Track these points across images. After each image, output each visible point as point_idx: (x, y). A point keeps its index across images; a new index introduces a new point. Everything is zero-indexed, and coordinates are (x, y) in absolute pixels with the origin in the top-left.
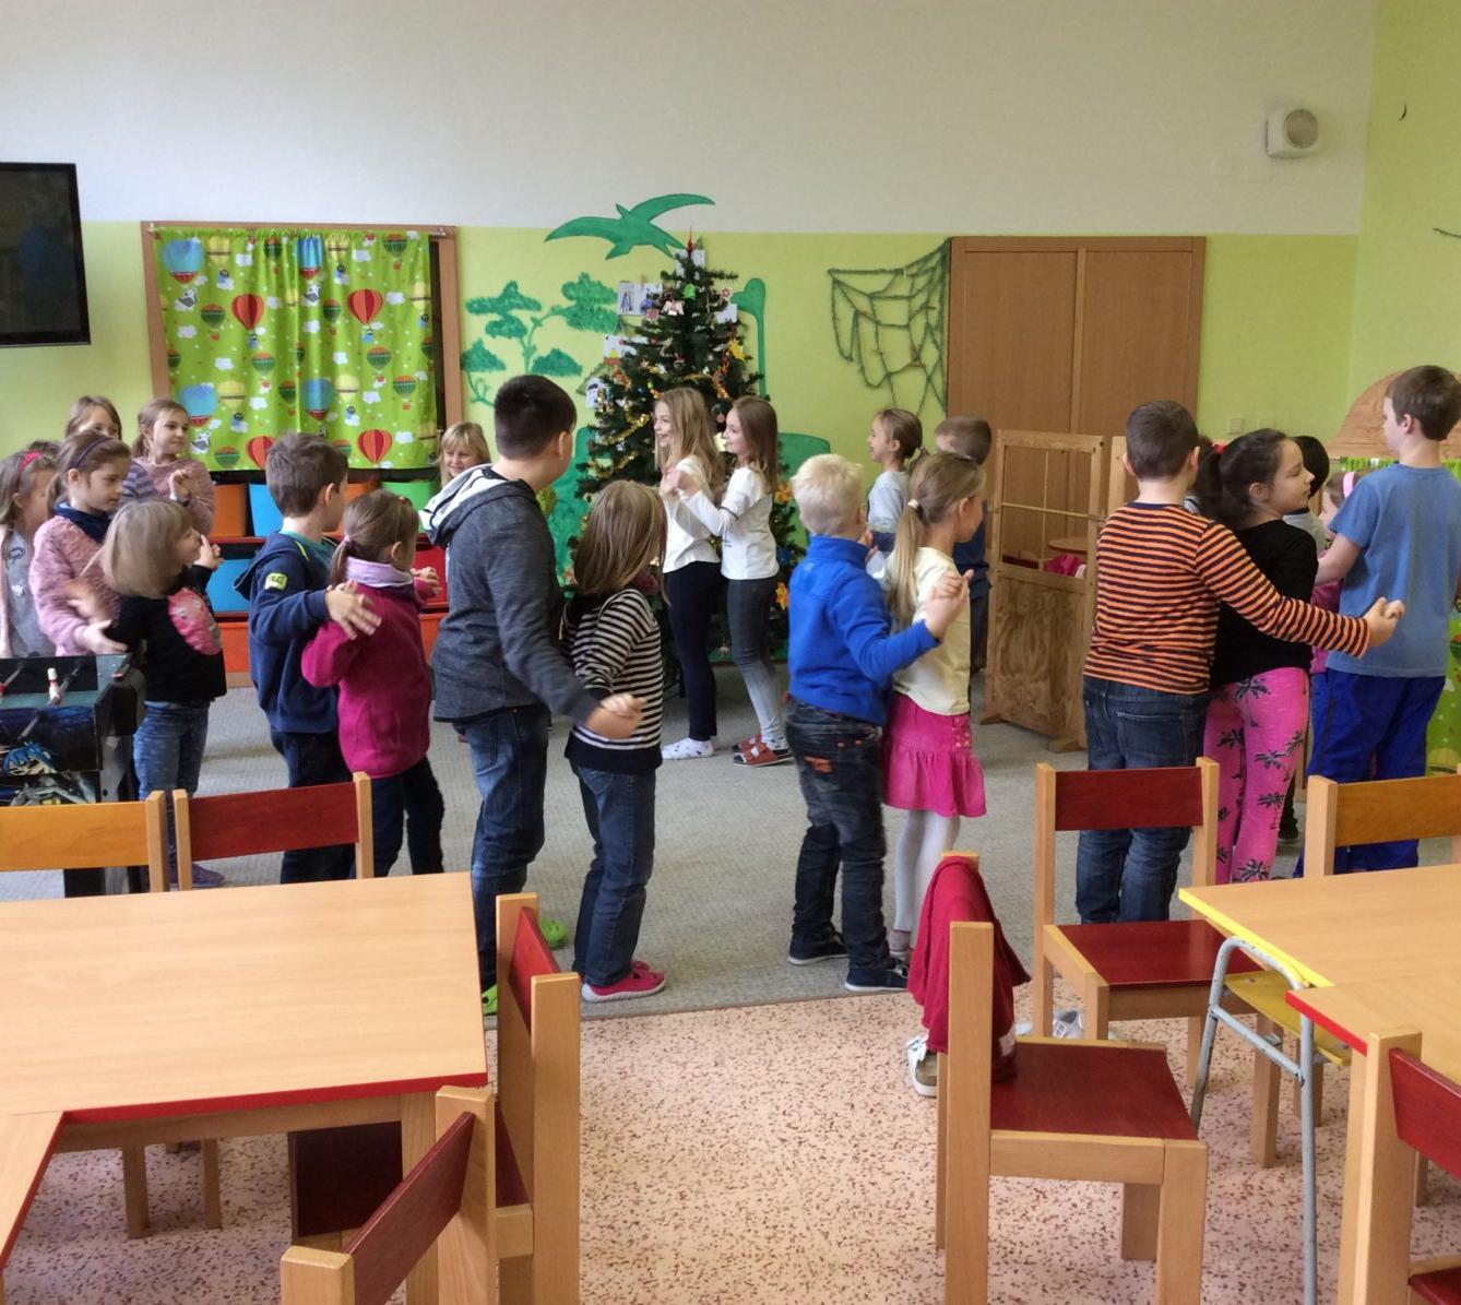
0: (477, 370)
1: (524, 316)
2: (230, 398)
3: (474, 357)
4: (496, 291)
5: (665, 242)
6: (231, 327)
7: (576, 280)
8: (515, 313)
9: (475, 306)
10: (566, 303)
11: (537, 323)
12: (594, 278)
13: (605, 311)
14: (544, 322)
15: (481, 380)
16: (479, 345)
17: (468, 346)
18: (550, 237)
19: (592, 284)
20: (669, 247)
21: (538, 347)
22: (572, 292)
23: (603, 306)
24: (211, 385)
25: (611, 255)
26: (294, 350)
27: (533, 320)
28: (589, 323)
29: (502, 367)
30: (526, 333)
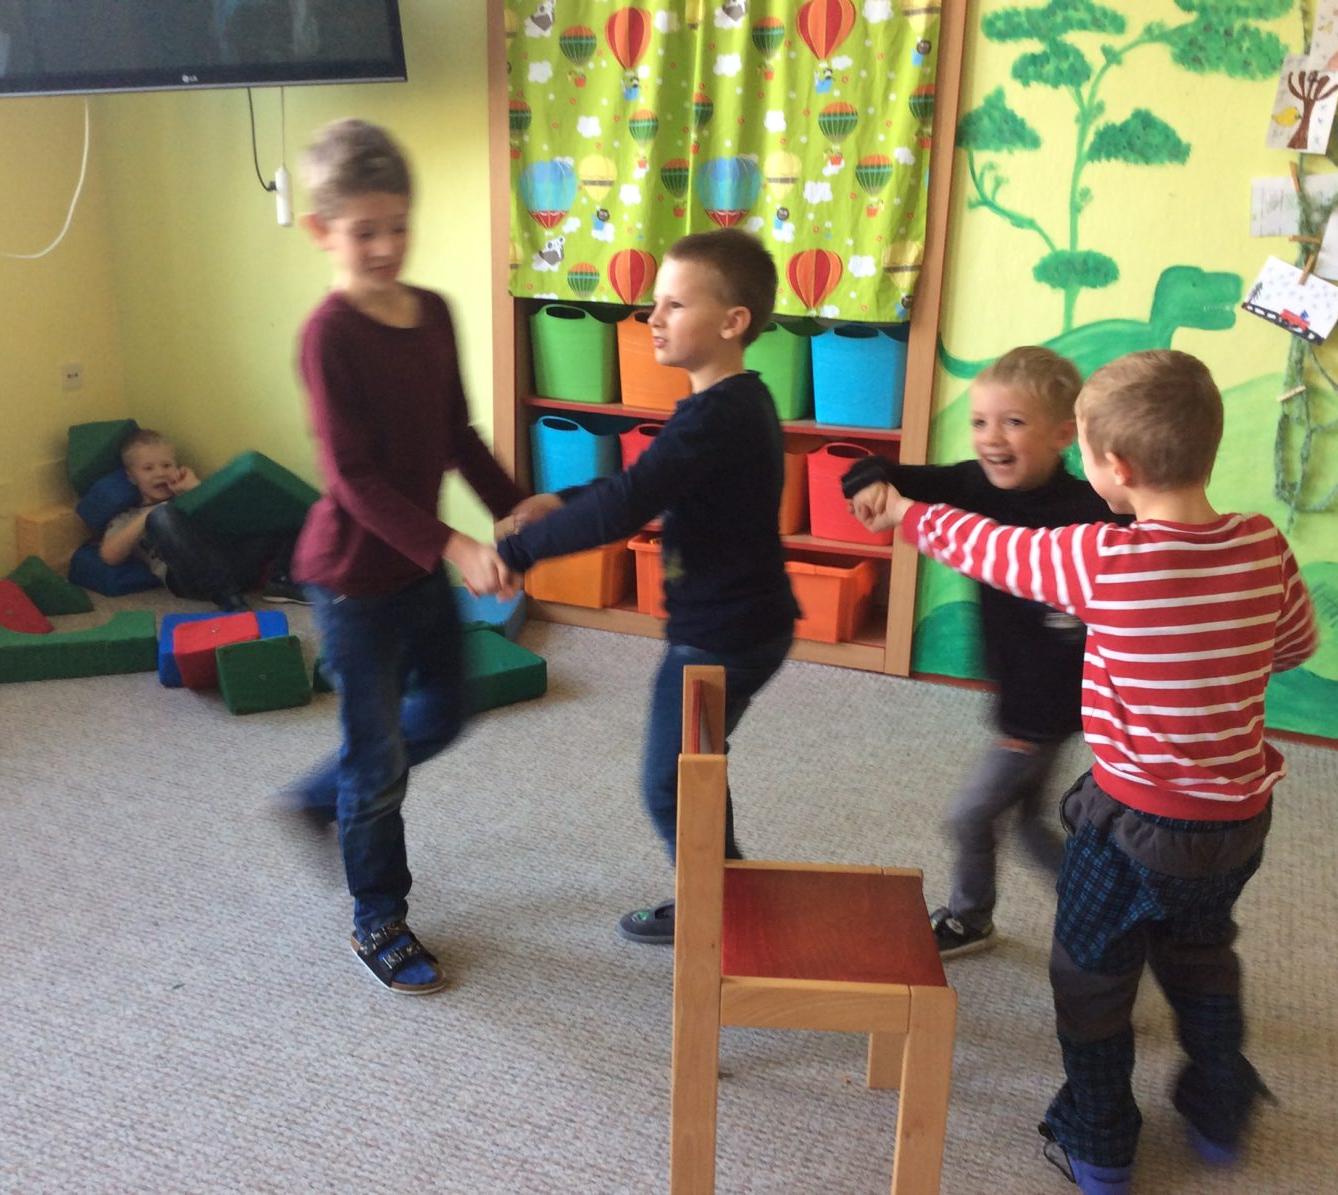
0: (986, 146)
1: (1087, 43)
2: (593, 183)
3: (986, 123)
6: (605, 65)
8: (1073, 38)
9: (1000, 24)
10: (1177, 18)
11: (1112, 57)
13: (1257, 30)
14: (1128, 57)
15: (991, 167)
16: (996, 100)
17: (977, 102)
21: (1107, 107)
23: (1253, 23)
24: (569, 161)
26: (692, 107)
27: (1106, 50)
28: (1219, 58)
29: (1034, 142)
30: (1088, 77)
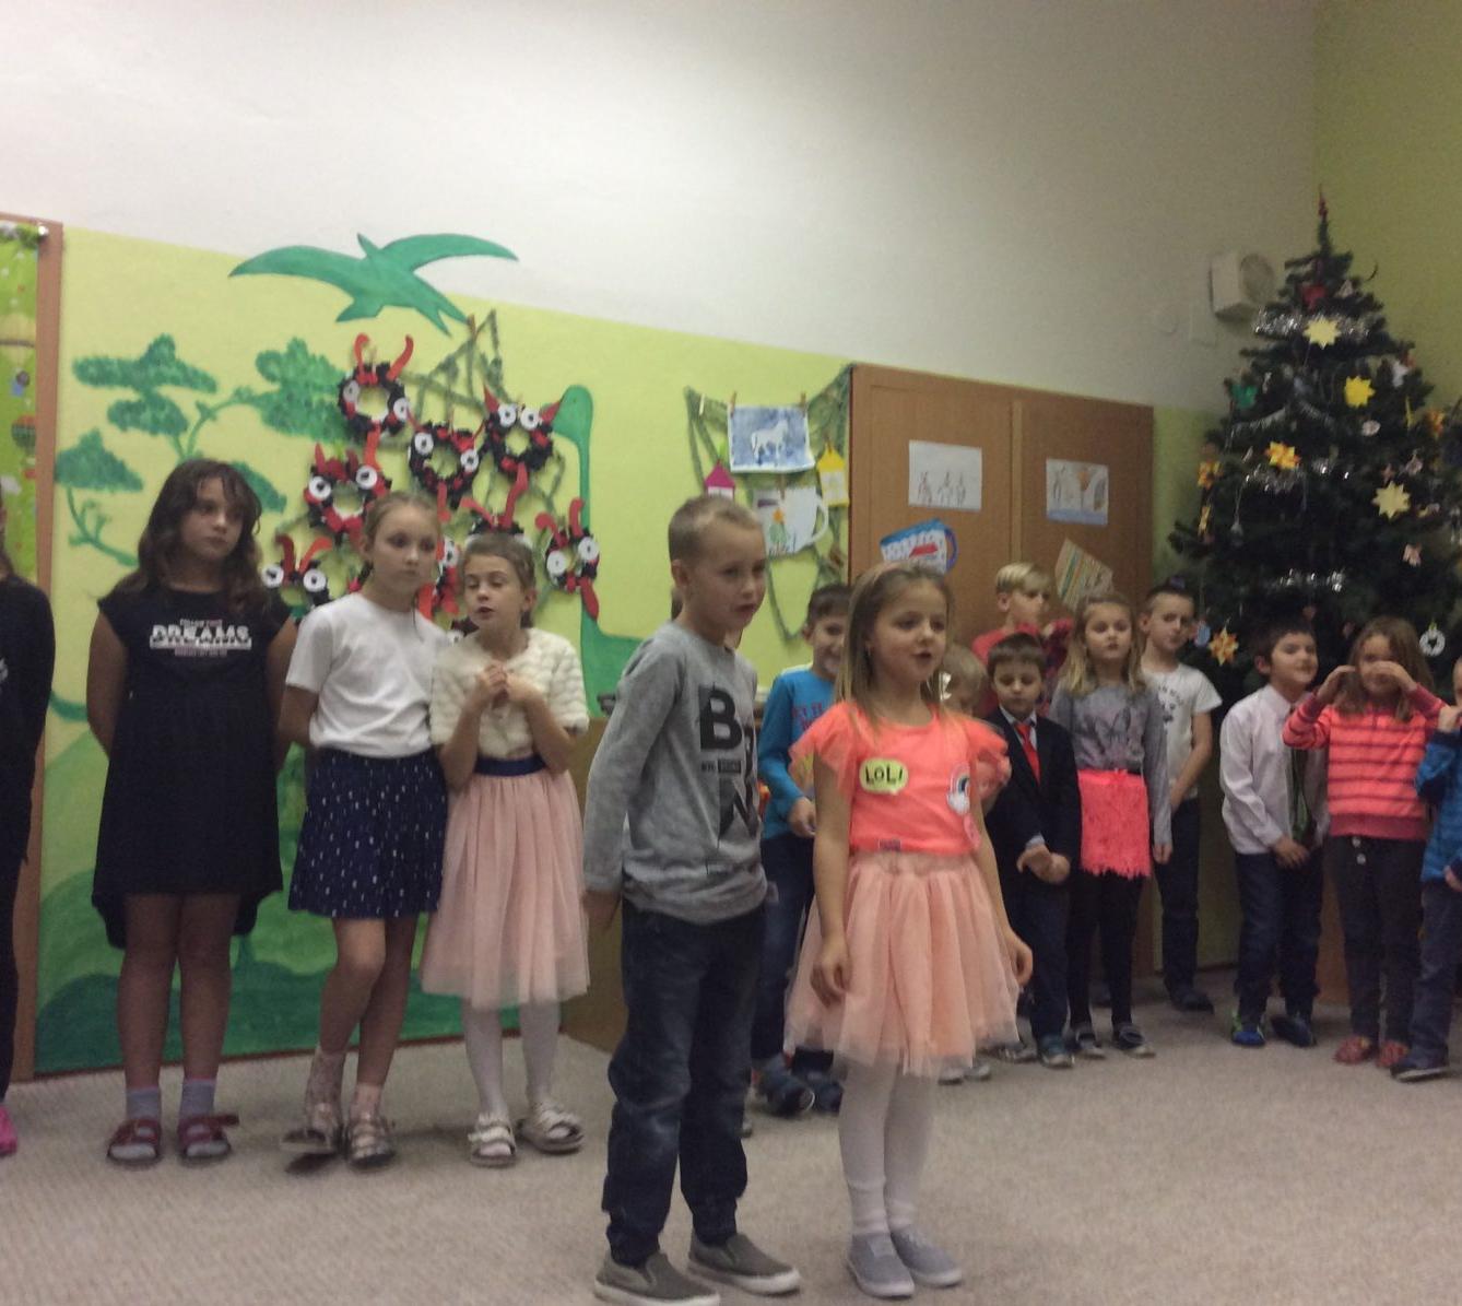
0: (85, 484)
1: (184, 399)
3: (81, 462)
4: (135, 350)
5: (438, 307)
7: (283, 349)
8: (167, 391)
9: (92, 370)
10: (262, 386)
12: (314, 348)
13: (331, 407)
14: (223, 415)
15: (92, 505)
16: (92, 443)
17: (72, 440)
18: (240, 270)
19: (312, 359)
20: (444, 318)
22: (274, 369)
23: (330, 398)
25: (345, 317)
27: (201, 407)
28: (302, 424)
29: (134, 484)
30: (185, 429)
